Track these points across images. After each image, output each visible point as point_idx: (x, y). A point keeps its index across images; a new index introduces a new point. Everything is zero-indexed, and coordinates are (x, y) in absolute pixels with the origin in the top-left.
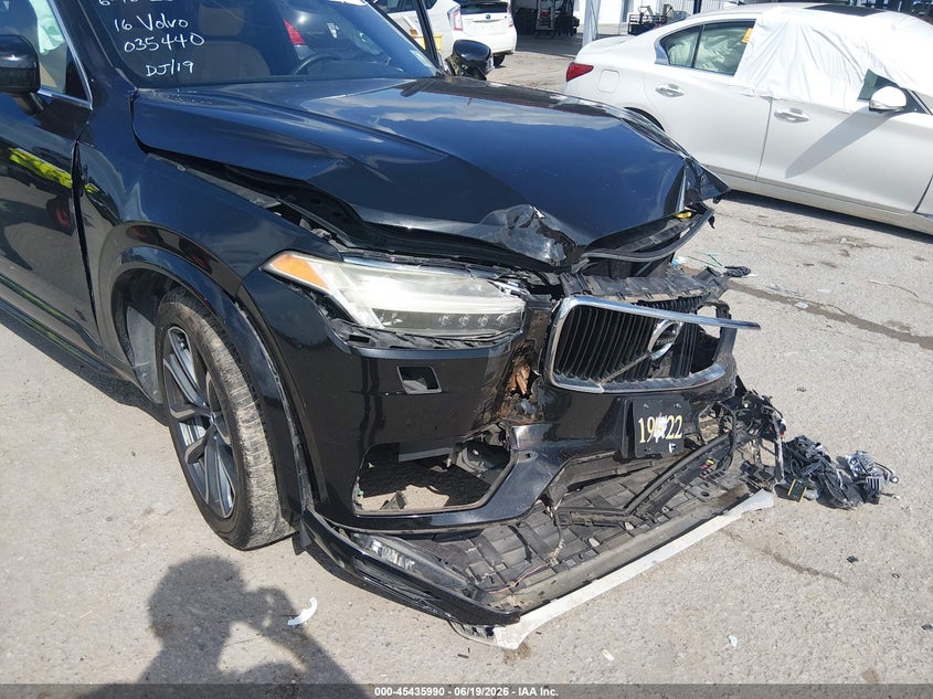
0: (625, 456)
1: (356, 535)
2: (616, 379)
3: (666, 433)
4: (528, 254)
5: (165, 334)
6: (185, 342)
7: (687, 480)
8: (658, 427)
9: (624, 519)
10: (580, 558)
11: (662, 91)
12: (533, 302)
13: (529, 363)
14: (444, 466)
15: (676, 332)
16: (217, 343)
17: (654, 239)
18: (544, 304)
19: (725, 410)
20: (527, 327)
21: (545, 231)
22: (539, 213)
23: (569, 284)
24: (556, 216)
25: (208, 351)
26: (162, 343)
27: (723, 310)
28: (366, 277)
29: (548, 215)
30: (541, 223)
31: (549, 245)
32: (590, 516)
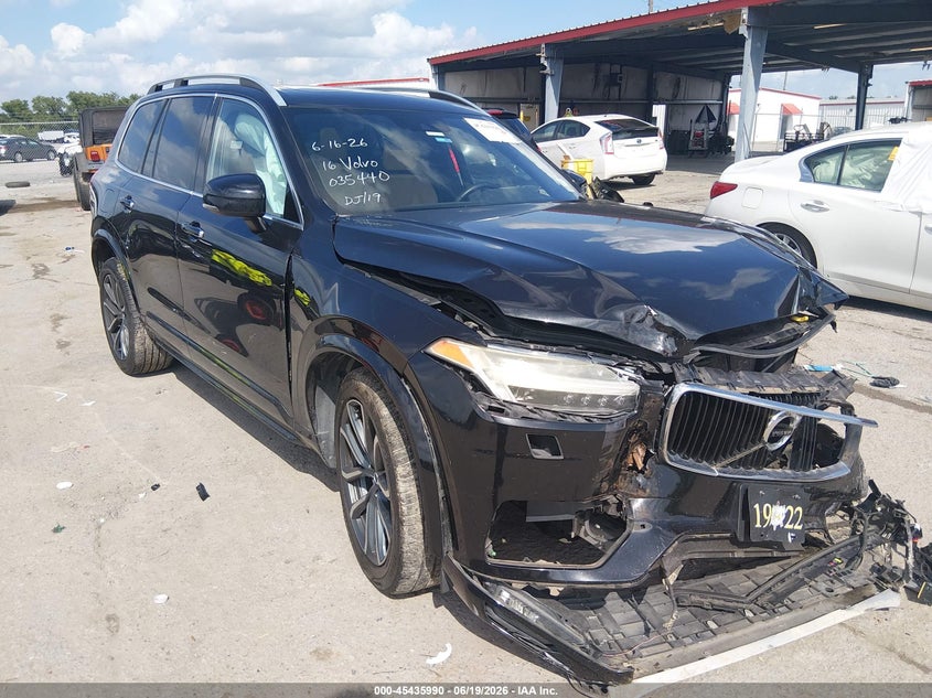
0: (742, 539)
1: (488, 583)
2: (731, 464)
3: (785, 522)
4: (642, 346)
5: (344, 406)
6: (360, 413)
7: (812, 576)
8: (777, 515)
9: (744, 606)
10: (698, 637)
11: (807, 206)
12: (646, 386)
13: (645, 441)
14: (569, 538)
15: (793, 425)
16: (385, 412)
17: (769, 339)
18: (658, 389)
19: (859, 514)
20: (641, 408)
21: (658, 326)
22: (652, 311)
23: (680, 372)
24: (668, 314)
25: (378, 418)
26: (341, 414)
27: (847, 409)
28: (504, 360)
29: (660, 313)
30: (654, 320)
31: (662, 338)
32: (710, 600)
